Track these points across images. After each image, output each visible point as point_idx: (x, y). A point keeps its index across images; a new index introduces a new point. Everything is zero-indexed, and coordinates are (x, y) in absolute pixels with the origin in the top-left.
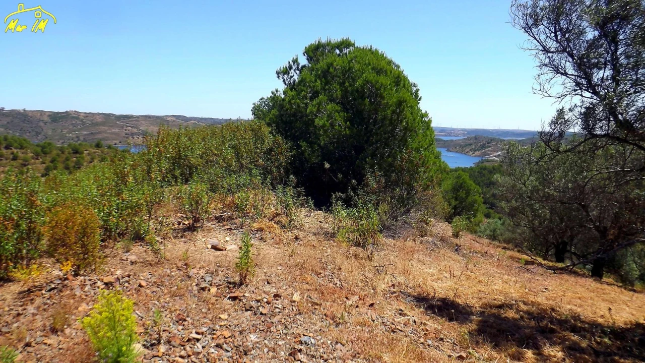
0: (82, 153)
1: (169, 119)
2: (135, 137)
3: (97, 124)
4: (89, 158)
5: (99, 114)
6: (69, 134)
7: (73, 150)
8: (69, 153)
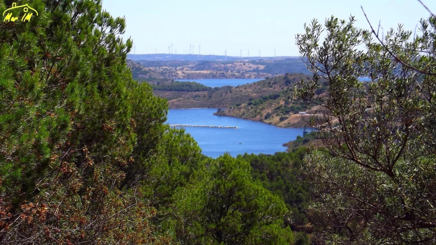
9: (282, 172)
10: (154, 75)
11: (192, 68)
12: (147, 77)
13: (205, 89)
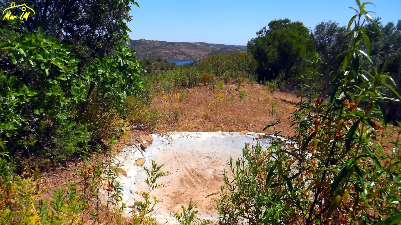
0: (151, 64)
1: (197, 45)
2: (177, 55)
3: (157, 47)
4: (155, 67)
5: (157, 41)
6: (141, 53)
7: (146, 62)
8: (144, 64)
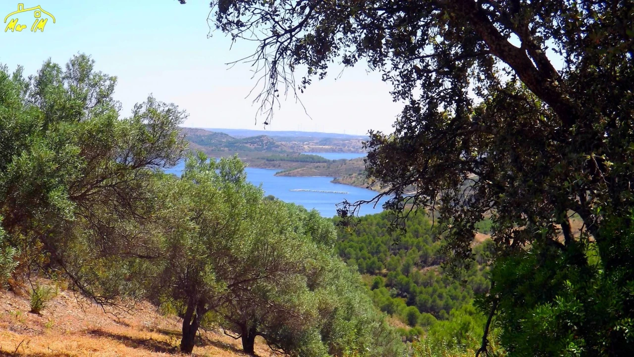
9: (367, 230)
10: (285, 148)
11: (317, 143)
12: (279, 150)
13: (325, 161)
